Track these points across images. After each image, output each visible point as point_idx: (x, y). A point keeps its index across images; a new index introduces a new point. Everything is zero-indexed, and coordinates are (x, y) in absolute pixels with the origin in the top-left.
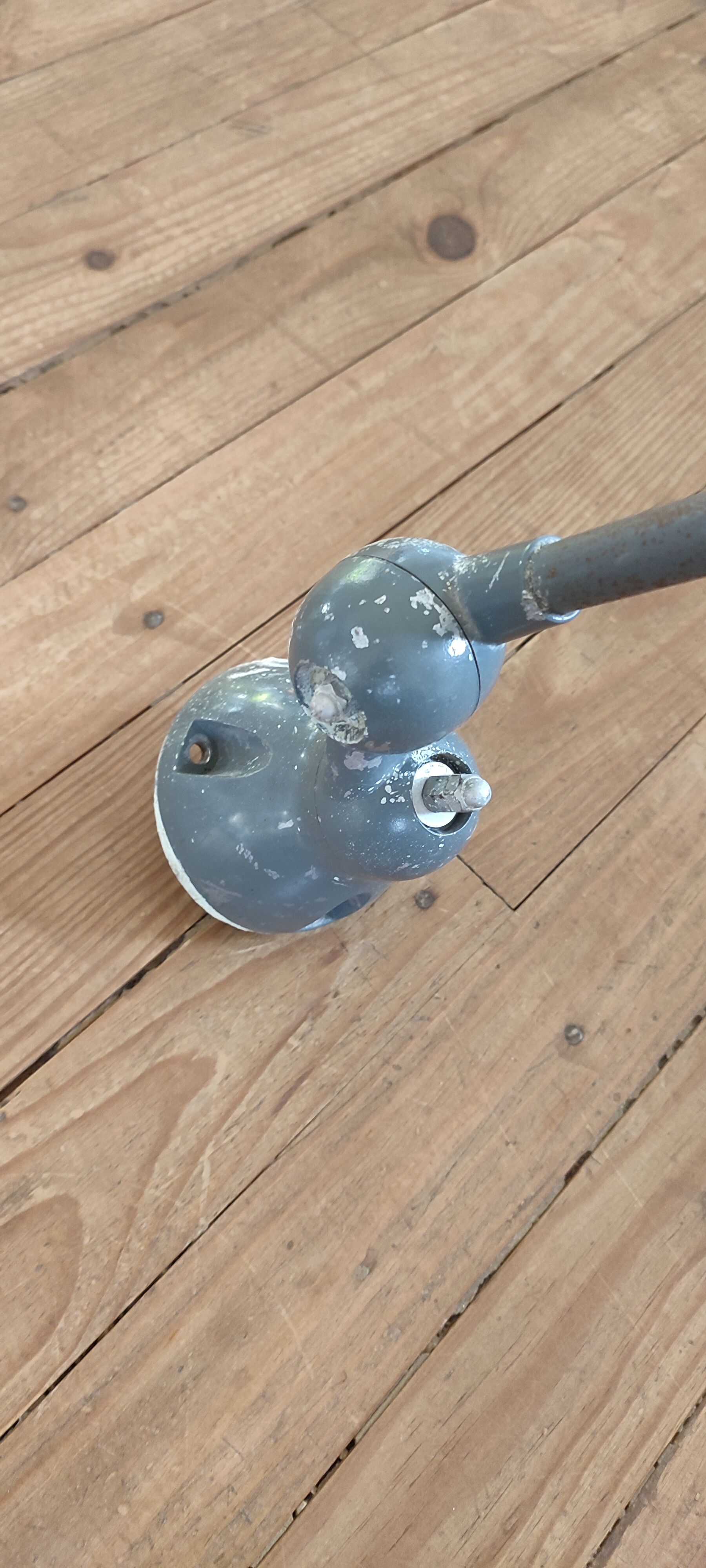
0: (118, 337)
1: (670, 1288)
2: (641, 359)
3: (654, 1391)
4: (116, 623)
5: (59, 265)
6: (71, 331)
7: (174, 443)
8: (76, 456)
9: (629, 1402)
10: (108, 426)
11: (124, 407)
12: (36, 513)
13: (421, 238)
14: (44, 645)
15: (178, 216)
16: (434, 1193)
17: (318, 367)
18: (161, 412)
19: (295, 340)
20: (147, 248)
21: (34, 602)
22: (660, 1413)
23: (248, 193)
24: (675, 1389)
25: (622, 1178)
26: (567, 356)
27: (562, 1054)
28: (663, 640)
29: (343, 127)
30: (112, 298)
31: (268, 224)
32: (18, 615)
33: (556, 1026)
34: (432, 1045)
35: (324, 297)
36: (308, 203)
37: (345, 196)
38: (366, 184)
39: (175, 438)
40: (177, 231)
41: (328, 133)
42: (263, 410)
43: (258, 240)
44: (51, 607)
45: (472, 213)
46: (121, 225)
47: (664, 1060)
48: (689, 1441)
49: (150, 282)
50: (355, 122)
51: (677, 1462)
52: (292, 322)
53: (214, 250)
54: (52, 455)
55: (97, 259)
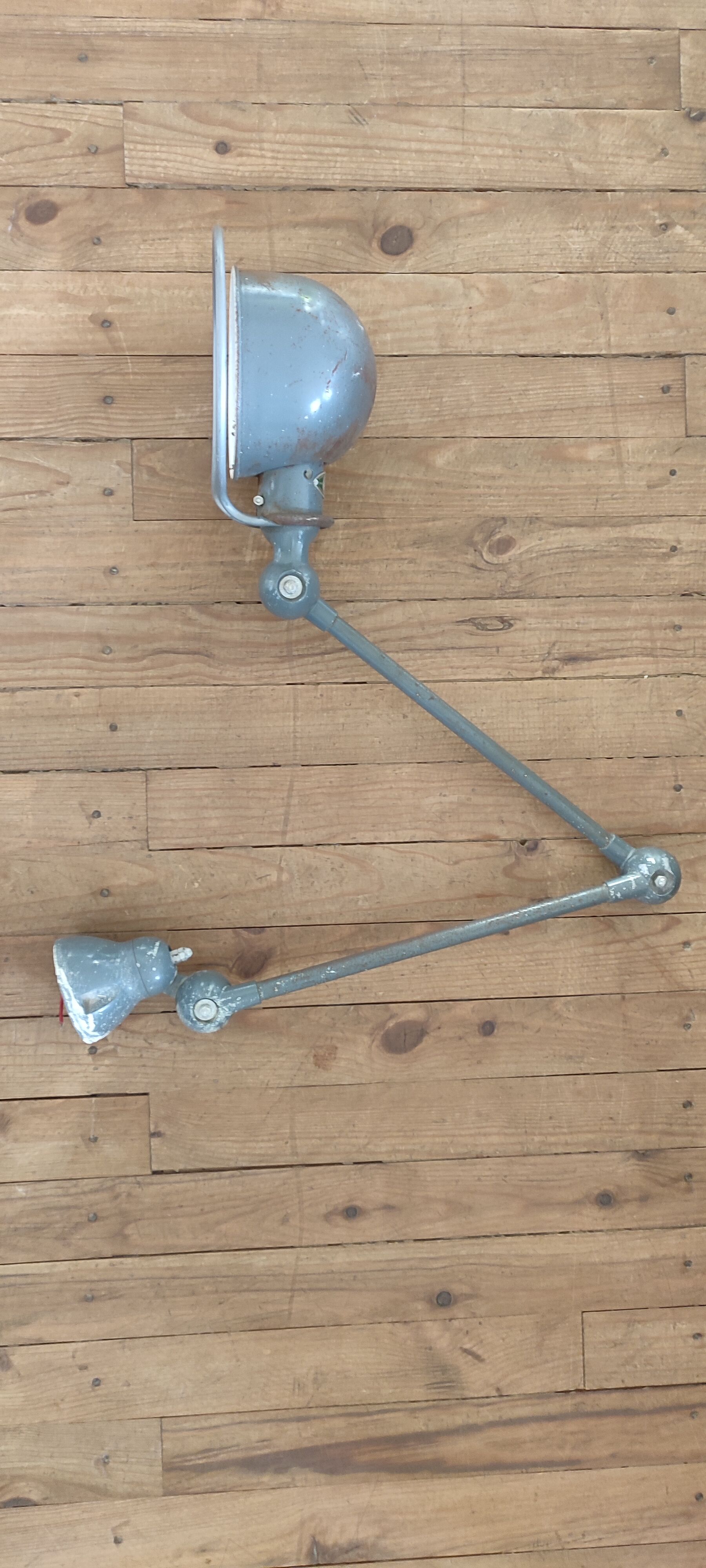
0: (199, 192)
1: (70, 656)
2: (424, 363)
3: (38, 673)
4: (92, 315)
5: (203, 140)
6: (180, 176)
7: (177, 257)
8: (135, 236)
9: (29, 668)
10: (158, 231)
11: (172, 227)
12: (101, 250)
13: (381, 231)
14: (60, 305)
15: (277, 147)
16: (28, 572)
17: (269, 264)
18: (184, 240)
19: (271, 244)
20: (249, 155)
21: (70, 286)
22: (35, 679)
23: (321, 154)
24: (45, 678)
25: (86, 620)
26: (389, 337)
27: (104, 573)
29: (405, 145)
30: (211, 171)
31: (314, 177)
32: (61, 287)
33: (111, 563)
34: (68, 534)
35: (305, 232)
36: (346, 177)
37: (367, 185)
38: (384, 185)
39: (179, 255)
40: (270, 154)
41: (393, 144)
43: (302, 182)
44: (75, 292)
45: (422, 235)
47: (136, 604)
48: (36, 692)
49: (235, 173)
50: (414, 145)
51: (28, 693)
52: (278, 235)
53: (276, 175)
54: (127, 229)
55: (222, 148)
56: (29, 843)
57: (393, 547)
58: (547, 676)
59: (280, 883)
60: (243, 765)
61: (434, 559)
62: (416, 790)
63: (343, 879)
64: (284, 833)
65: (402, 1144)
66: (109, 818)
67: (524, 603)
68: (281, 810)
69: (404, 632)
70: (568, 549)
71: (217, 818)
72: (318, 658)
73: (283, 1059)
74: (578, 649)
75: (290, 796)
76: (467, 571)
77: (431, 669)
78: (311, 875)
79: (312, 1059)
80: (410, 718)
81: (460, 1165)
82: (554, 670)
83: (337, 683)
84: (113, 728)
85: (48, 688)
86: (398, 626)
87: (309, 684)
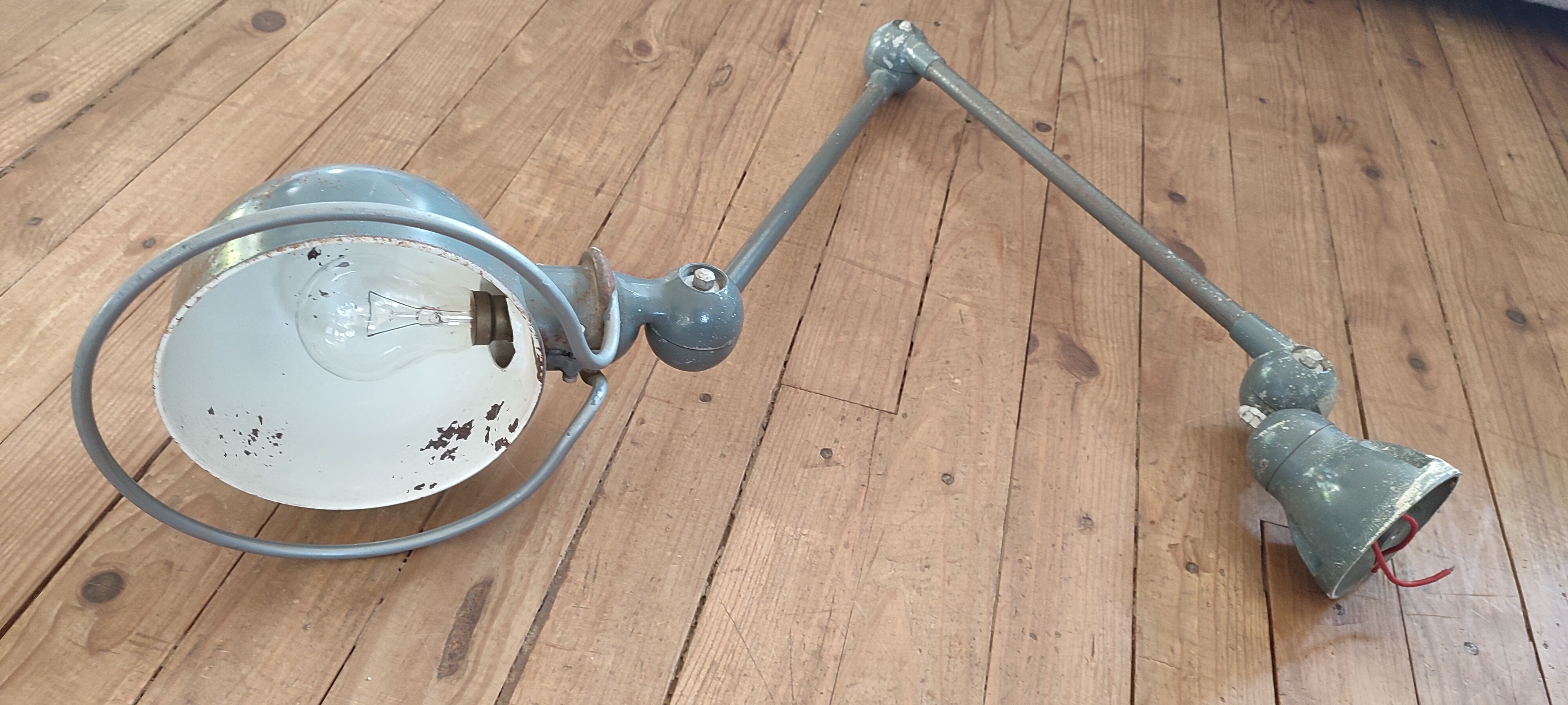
0: (68, 129)
2: (413, 41)
4: (125, 253)
5: (12, 108)
6: (35, 134)
7: (127, 164)
8: (65, 189)
10: (80, 169)
11: (87, 158)
12: (50, 221)
13: (250, 28)
14: (82, 276)
15: (83, 63)
17: (207, 104)
18: (112, 153)
19: (187, 96)
20: (69, 83)
21: (68, 260)
22: (594, 461)
23: (125, 39)
26: (366, 53)
28: (474, 157)
30: (56, 111)
31: (145, 49)
32: (59, 268)
35: (197, 71)
36: (167, 32)
37: (190, 22)
38: (201, 13)
39: (127, 162)
40: (85, 70)
42: (179, 133)
43: (141, 58)
44: (79, 258)
45: (277, 7)
46: (46, 78)
48: (614, 466)
49: (78, 97)
51: (611, 476)
52: (181, 89)
53: (114, 71)
54: (49, 193)
55: (38, 97)
56: (846, 545)
57: (600, 112)
58: (793, 60)
59: (973, 305)
60: (807, 293)
61: (631, 90)
62: (886, 171)
63: (979, 253)
64: (908, 284)
65: (1321, 298)
66: (836, 441)
67: (709, 53)
68: (878, 278)
69: (700, 129)
70: (669, 17)
71: (870, 335)
72: (698, 196)
73: (1210, 369)
74: (774, 36)
75: (862, 266)
76: (656, 75)
77: (751, 125)
78: (968, 277)
79: (1211, 343)
80: (801, 154)
81: (1344, 259)
82: (790, 55)
83: (735, 193)
84: (706, 398)
85: (615, 452)
86: (691, 133)
87: (726, 212)
